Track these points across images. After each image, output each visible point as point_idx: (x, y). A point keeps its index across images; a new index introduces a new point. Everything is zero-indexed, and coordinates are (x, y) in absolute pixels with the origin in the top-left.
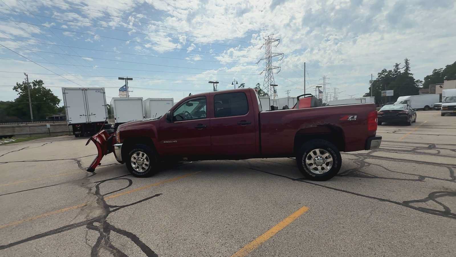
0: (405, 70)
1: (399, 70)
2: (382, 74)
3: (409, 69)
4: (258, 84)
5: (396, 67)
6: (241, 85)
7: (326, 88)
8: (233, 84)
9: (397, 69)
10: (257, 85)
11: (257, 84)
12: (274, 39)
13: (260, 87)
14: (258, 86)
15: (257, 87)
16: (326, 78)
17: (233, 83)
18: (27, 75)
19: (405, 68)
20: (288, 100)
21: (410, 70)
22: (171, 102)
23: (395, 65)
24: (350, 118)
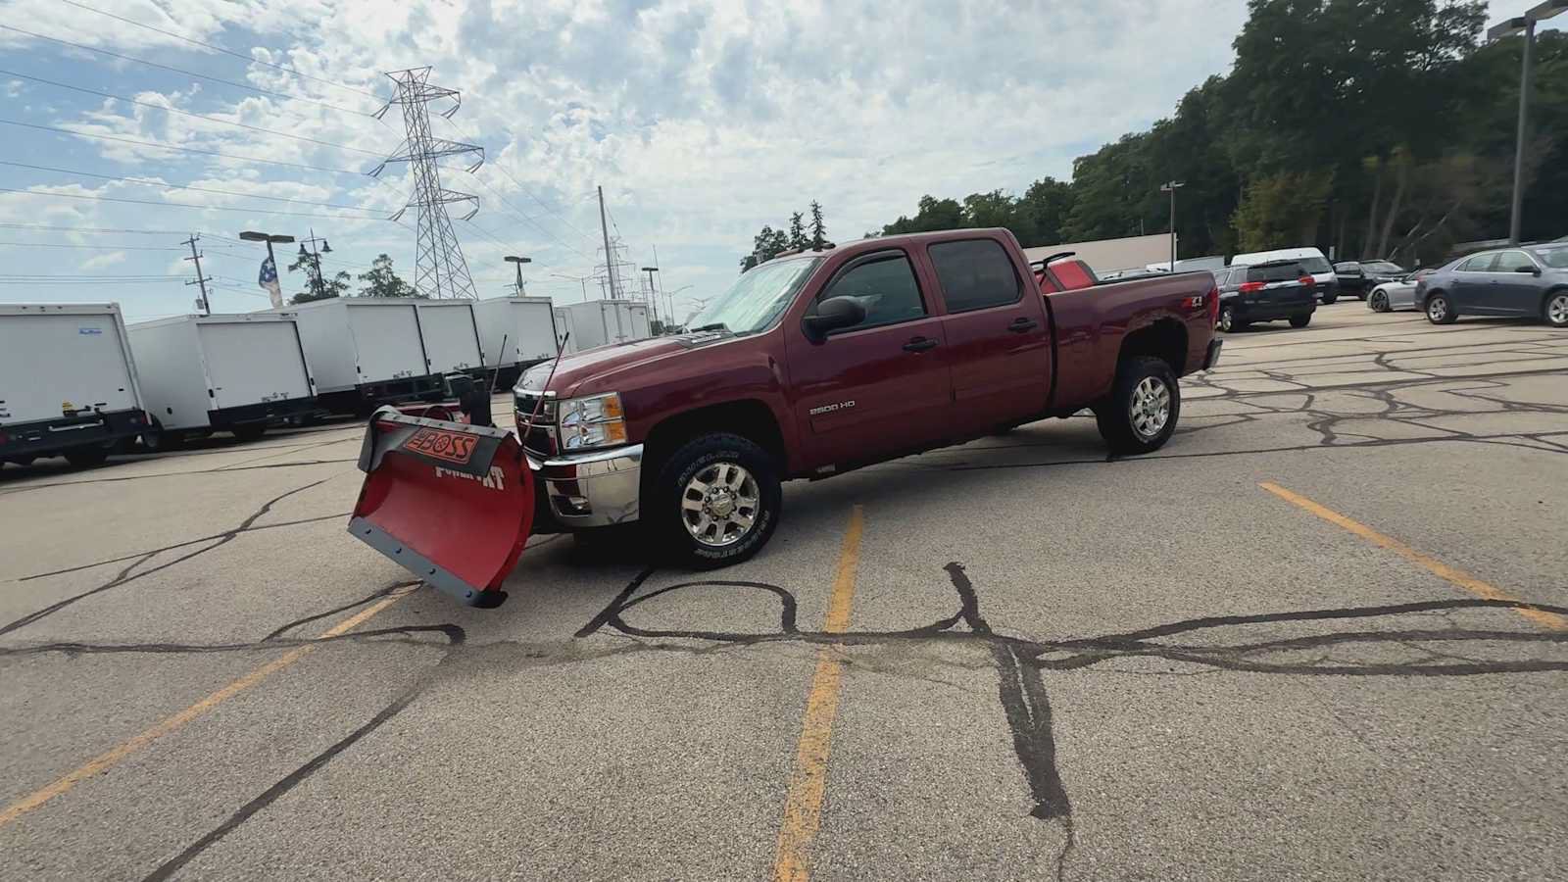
0: (815, 232)
1: (801, 232)
2: (763, 240)
3: (823, 230)
4: (384, 257)
5: (795, 223)
6: (302, 260)
7: (621, 278)
9: (799, 228)
10: (376, 262)
11: (377, 258)
12: (434, 88)
13: (393, 268)
14: (381, 265)
15: (378, 271)
16: (617, 245)
19: (815, 226)
20: (603, 310)
21: (824, 233)
23: (793, 216)
24: (1194, 301)
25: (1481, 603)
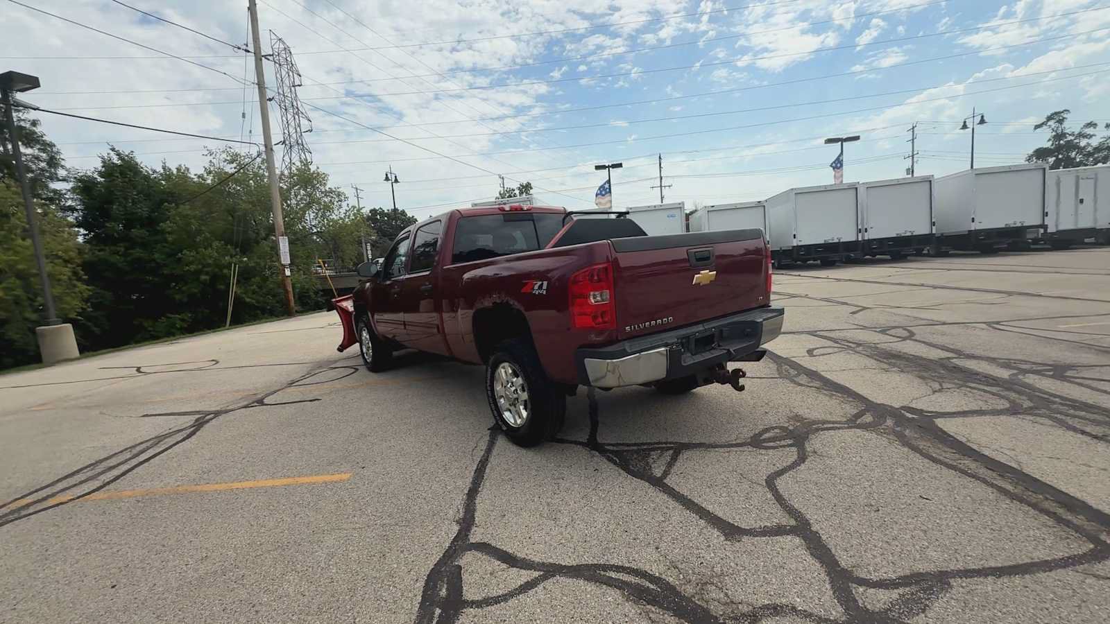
6: (1049, 118)
8: (965, 126)
17: (967, 124)
18: (503, 178)
22: (677, 212)
24: (536, 287)
25: (93, 491)
